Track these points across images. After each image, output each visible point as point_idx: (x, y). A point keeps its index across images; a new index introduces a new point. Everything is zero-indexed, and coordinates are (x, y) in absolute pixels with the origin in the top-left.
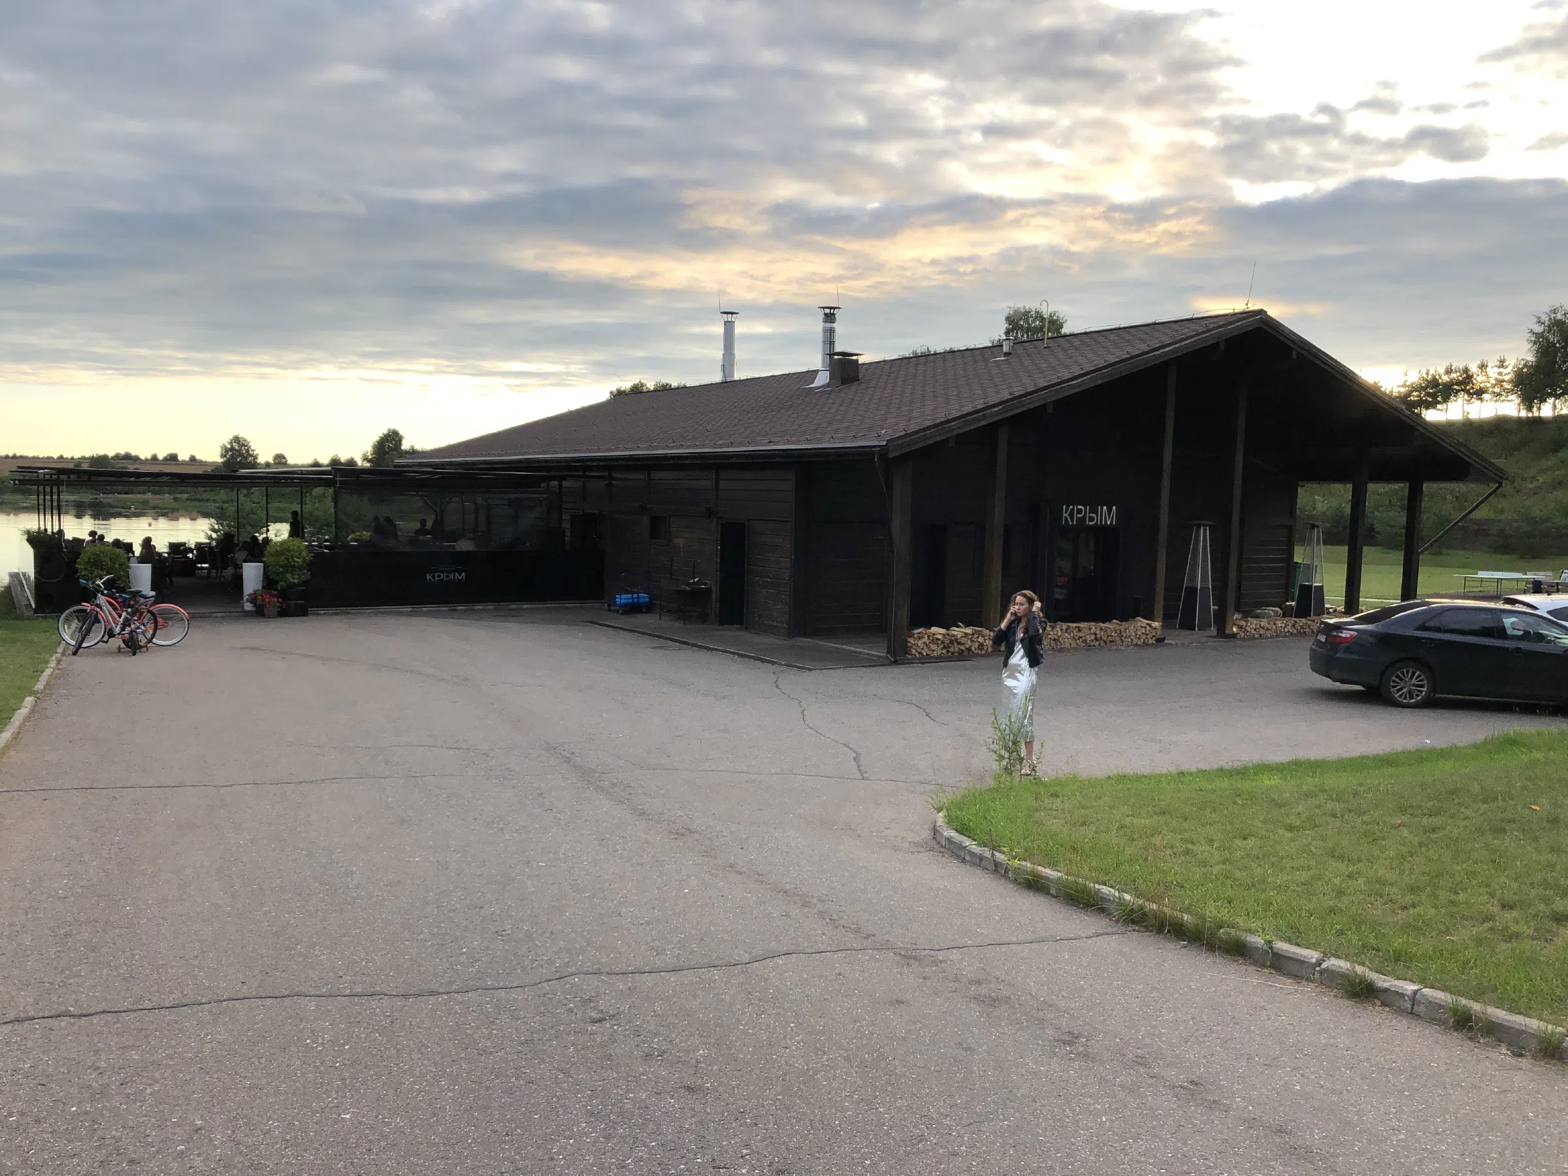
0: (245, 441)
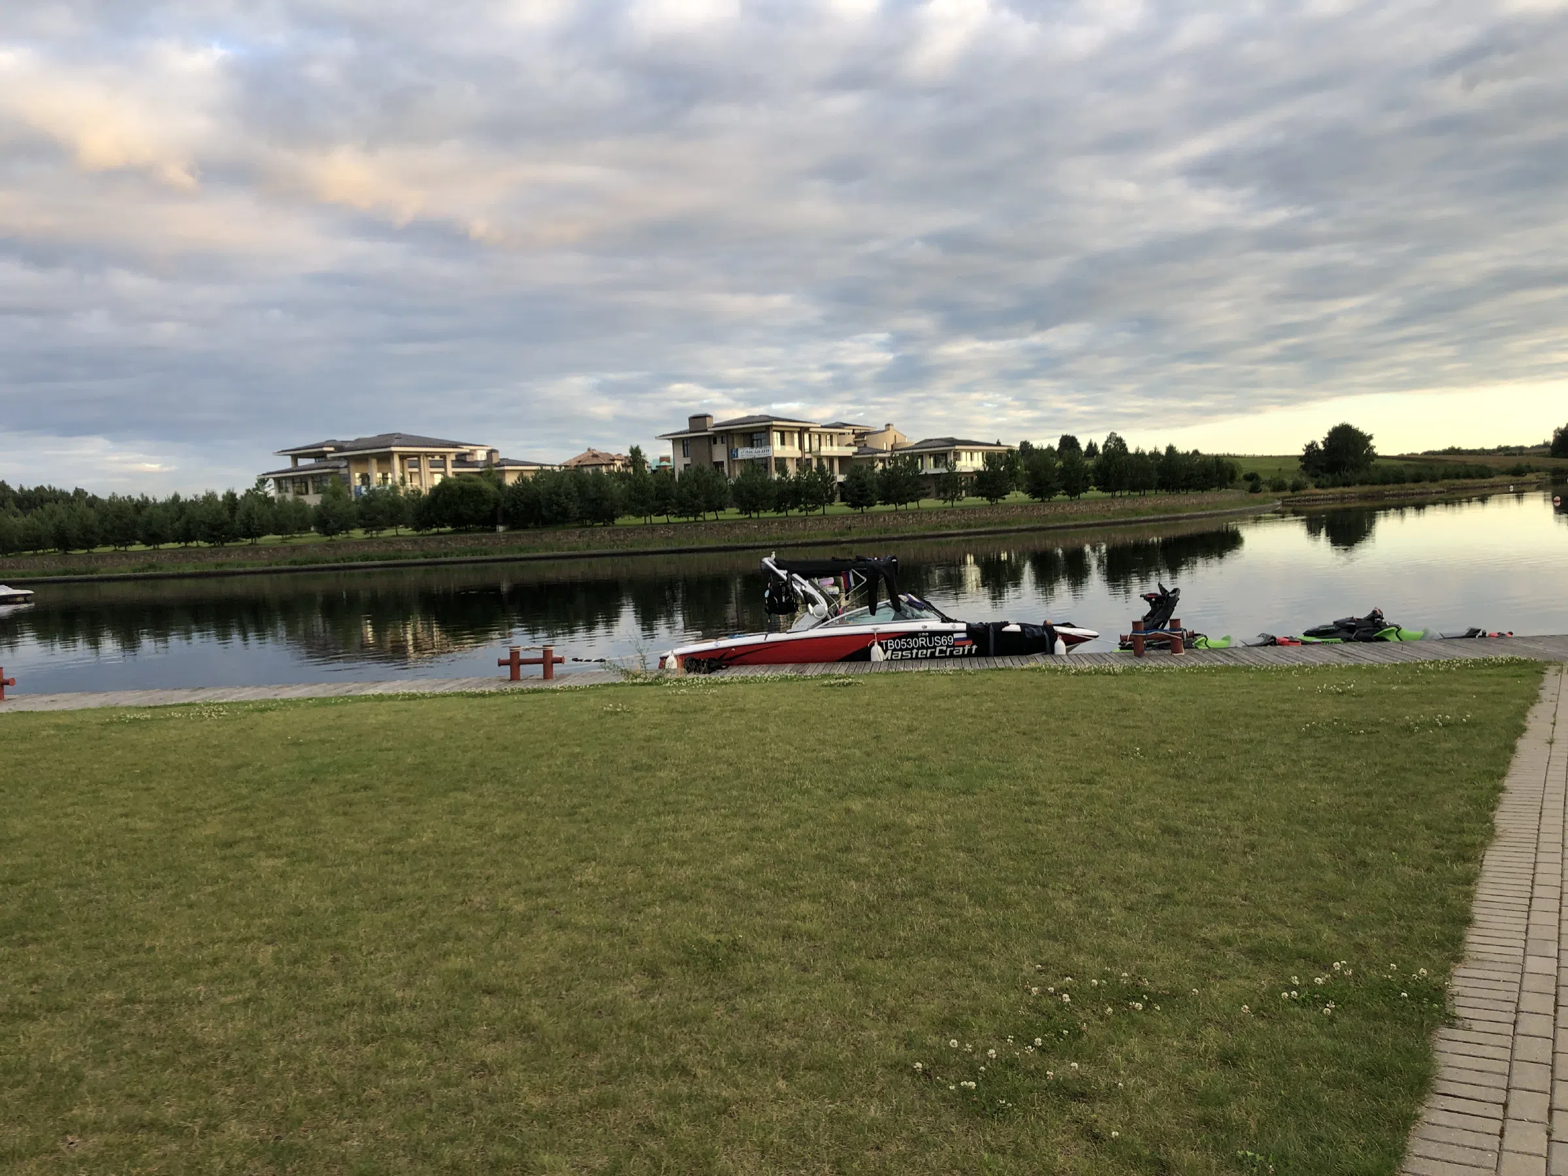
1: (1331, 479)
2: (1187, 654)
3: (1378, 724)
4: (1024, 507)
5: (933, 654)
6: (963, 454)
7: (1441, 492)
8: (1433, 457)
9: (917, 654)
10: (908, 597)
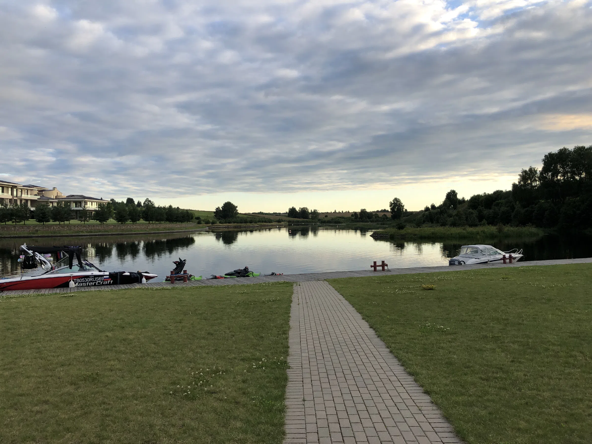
0: (399, 200)
1: (224, 221)
2: (188, 282)
3: (256, 301)
4: (114, 225)
5: (95, 284)
6: (88, 203)
7: (258, 227)
8: (255, 215)
9: (89, 284)
10: (86, 262)
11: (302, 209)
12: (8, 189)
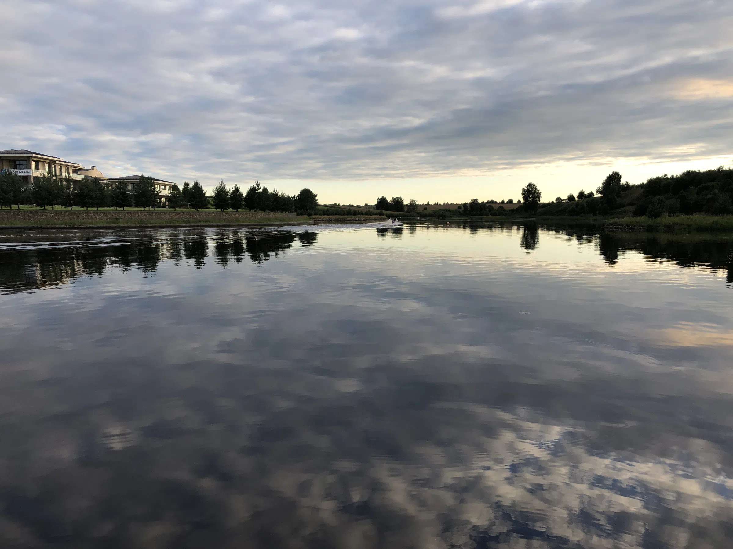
11: (395, 199)
12: (44, 165)
